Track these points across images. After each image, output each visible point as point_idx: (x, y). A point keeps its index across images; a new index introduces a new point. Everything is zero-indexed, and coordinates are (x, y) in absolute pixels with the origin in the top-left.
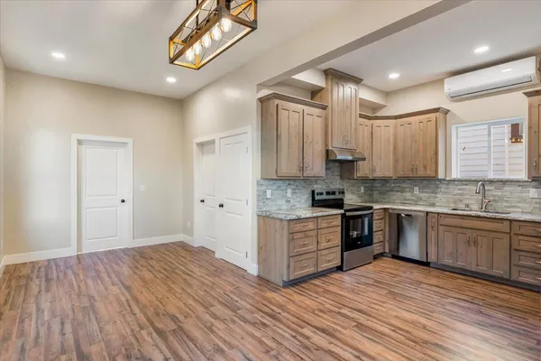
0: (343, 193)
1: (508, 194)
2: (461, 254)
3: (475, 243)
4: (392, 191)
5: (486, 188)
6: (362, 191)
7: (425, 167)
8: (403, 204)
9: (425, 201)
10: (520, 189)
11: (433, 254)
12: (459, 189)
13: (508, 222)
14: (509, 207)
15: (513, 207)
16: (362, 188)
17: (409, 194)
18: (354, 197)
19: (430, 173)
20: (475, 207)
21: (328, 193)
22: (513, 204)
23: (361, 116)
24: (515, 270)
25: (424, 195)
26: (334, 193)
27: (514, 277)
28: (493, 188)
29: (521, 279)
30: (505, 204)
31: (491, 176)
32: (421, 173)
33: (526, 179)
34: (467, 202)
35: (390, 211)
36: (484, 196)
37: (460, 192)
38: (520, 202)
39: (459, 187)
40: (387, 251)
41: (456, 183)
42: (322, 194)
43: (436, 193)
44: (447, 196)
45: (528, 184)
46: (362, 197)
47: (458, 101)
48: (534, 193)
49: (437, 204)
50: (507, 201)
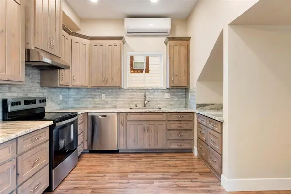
0: (44, 101)
1: (156, 97)
2: (141, 139)
4: (85, 98)
6: (60, 99)
7: (113, 79)
8: (94, 107)
9: (110, 104)
10: (161, 93)
11: (122, 143)
12: (131, 95)
16: (60, 96)
17: (98, 100)
18: (54, 104)
19: (116, 84)
20: (140, 106)
21: (27, 102)
24: (168, 143)
25: (109, 100)
26: (34, 102)
27: (168, 147)
30: (155, 103)
32: (110, 84)
33: (164, 88)
34: (135, 103)
35: (90, 114)
37: (131, 97)
38: (161, 101)
39: (131, 93)
40: (86, 148)
41: (129, 90)
42: (18, 103)
43: (117, 98)
44: (124, 100)
45: (164, 90)
46: (60, 104)
47: (131, 37)
48: (167, 95)
49: (117, 106)
50: (155, 101)
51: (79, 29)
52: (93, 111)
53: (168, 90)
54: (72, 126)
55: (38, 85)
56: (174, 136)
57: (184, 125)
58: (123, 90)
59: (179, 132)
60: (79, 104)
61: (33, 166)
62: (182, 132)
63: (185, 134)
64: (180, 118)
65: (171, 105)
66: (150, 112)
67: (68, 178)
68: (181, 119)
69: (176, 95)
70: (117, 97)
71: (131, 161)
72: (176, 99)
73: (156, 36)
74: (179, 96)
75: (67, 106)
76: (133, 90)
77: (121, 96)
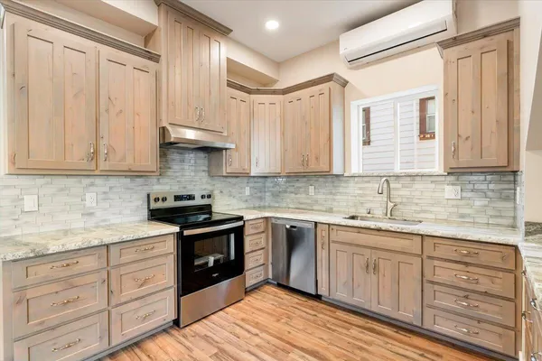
0: (211, 196)
1: (418, 193)
2: (359, 285)
3: (376, 268)
4: (285, 192)
5: (392, 186)
6: (247, 193)
7: (317, 159)
9: (321, 205)
10: (433, 186)
12: (360, 189)
13: (419, 238)
14: (419, 212)
15: (425, 212)
16: (248, 189)
17: (303, 196)
19: (323, 166)
20: (379, 212)
22: (424, 208)
23: (230, 84)
24: (429, 313)
25: (320, 197)
26: (191, 198)
27: (427, 325)
28: (400, 186)
29: (437, 328)
30: (414, 208)
31: (398, 170)
32: (313, 167)
33: (442, 172)
34: (368, 206)
35: (274, 221)
36: (389, 197)
37: (361, 192)
38: (432, 205)
39: (361, 185)
40: (270, 276)
41: (356, 179)
43: (334, 194)
44: (346, 197)
45: (443, 179)
46: (246, 201)
47: (357, 68)
48: (450, 191)
49: (334, 209)
50: (417, 204)
51: (275, 81)
52: (278, 215)
53: (452, 178)
54: (232, 236)
55: (205, 175)
56: (447, 301)
57: (482, 280)
58: (344, 179)
59: (462, 294)
60: (278, 202)
61: (142, 285)
62: (472, 296)
63: (482, 306)
64: (466, 255)
65: (462, 216)
66: (379, 230)
67: (213, 317)
68: (467, 260)
69: (481, 190)
70: (334, 191)
71: (325, 326)
72: (479, 203)
73: (419, 48)
74: (490, 194)
75: (262, 204)
76: (366, 179)
77: (341, 190)
